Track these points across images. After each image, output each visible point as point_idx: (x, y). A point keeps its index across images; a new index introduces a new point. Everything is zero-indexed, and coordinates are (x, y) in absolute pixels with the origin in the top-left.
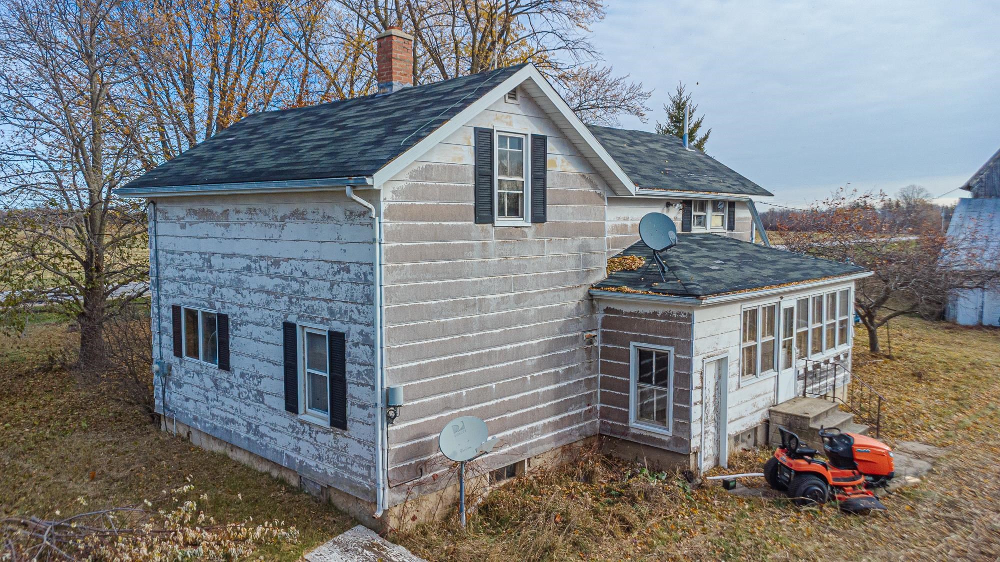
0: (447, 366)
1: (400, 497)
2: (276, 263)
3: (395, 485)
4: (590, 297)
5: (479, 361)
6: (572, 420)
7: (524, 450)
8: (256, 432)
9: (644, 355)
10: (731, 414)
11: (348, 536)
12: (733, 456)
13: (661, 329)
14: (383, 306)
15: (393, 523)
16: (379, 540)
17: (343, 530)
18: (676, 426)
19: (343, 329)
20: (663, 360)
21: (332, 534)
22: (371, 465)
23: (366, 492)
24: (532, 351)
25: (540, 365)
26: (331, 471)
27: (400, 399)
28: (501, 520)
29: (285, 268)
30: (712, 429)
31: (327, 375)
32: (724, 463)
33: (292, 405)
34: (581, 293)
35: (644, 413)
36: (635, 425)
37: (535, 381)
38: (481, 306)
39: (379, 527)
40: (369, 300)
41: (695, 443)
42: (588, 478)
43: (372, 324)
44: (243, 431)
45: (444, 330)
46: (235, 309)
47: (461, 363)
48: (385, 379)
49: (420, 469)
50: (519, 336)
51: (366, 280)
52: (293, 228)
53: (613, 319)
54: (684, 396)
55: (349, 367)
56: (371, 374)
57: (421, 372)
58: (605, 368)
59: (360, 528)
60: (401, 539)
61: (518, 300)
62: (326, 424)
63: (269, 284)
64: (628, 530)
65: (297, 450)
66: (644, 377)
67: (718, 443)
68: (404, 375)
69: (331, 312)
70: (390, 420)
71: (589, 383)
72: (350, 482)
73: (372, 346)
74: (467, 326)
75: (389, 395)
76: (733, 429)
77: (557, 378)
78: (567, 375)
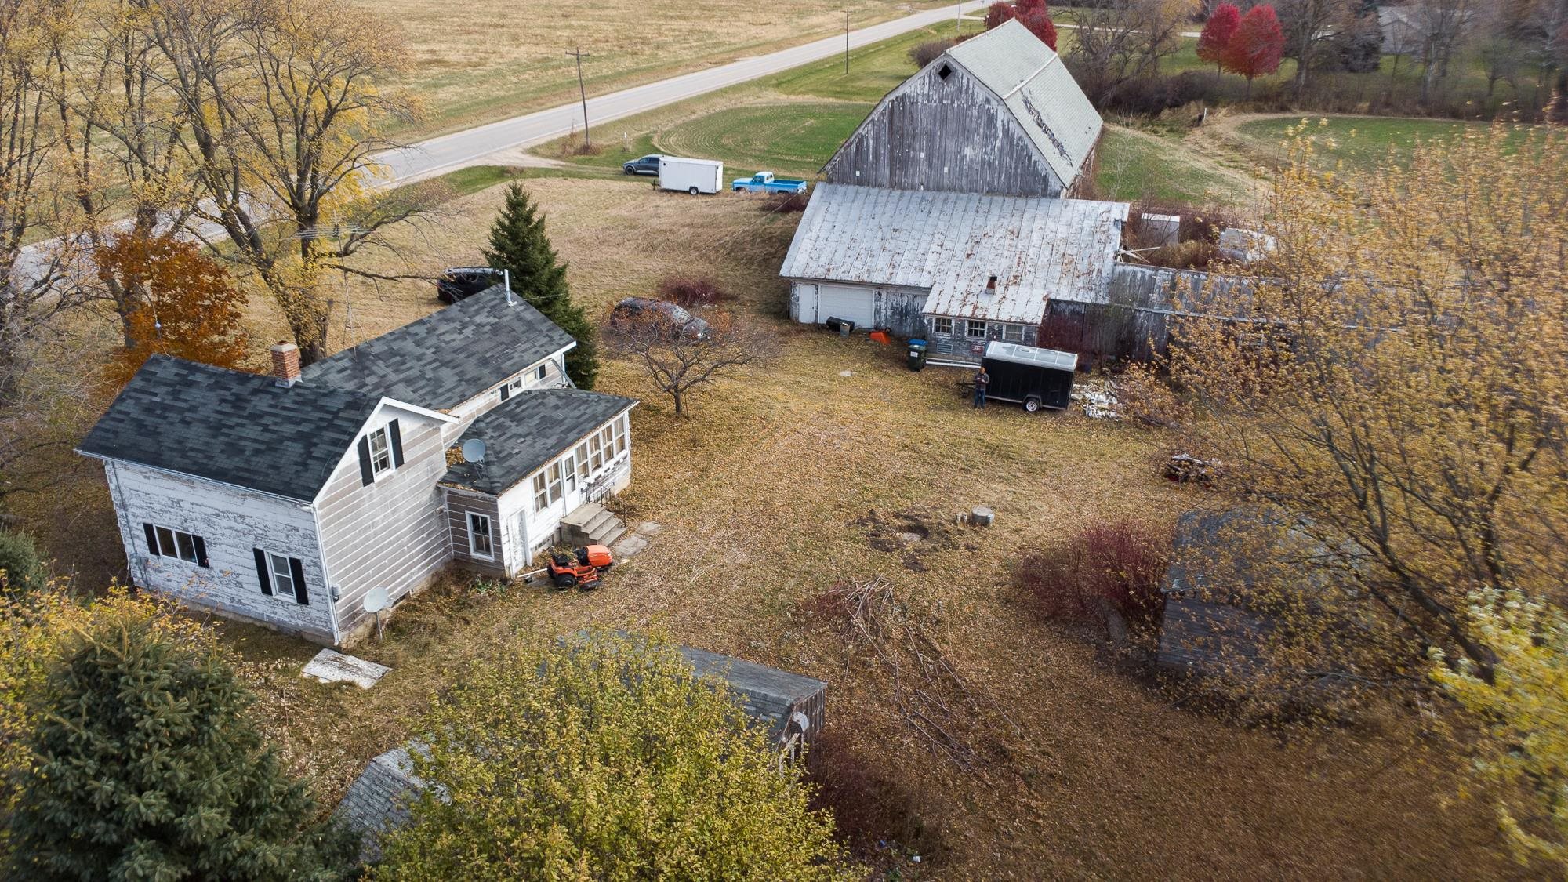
0: (360, 564)
1: (345, 633)
2: (242, 517)
3: (341, 629)
4: (438, 488)
5: (377, 552)
6: (435, 559)
7: (408, 585)
8: (239, 602)
9: (475, 519)
10: (530, 537)
11: (320, 655)
12: (534, 559)
13: (481, 505)
14: (323, 550)
15: (344, 646)
16: (338, 655)
17: (317, 653)
18: (496, 555)
19: (298, 557)
20: (485, 521)
21: (312, 656)
22: (328, 621)
23: (326, 633)
24: (405, 534)
25: (412, 539)
26: (301, 623)
27: (340, 591)
28: (401, 632)
29: (247, 520)
30: (520, 548)
31: (291, 577)
32: (530, 563)
33: (266, 589)
34: (431, 489)
35: (478, 548)
36: (474, 554)
37: (410, 549)
38: (373, 525)
39: (338, 649)
40: (315, 547)
41: (506, 564)
42: (448, 593)
43: (319, 558)
44: (228, 602)
45: (355, 547)
46: (208, 535)
47: (367, 558)
48: (330, 581)
49: (353, 617)
50: (397, 530)
51: (312, 536)
52: (250, 501)
53: (453, 498)
54: (498, 540)
55: (305, 576)
56: (321, 580)
57: (347, 572)
58: (453, 523)
59: (325, 650)
60: (349, 652)
61: (394, 512)
62: (295, 601)
63: (239, 527)
64: (468, 623)
65: (276, 613)
66: (476, 528)
67: (525, 554)
68: (339, 577)
69: (288, 548)
70: (335, 601)
71: (443, 534)
72: (316, 630)
73: (320, 567)
74: (368, 539)
75: (333, 591)
76: (532, 544)
77: (423, 540)
78: (429, 535)
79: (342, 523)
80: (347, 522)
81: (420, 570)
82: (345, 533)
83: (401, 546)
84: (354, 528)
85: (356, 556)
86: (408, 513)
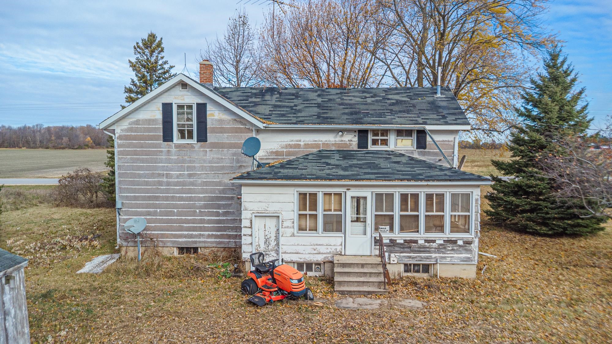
0: (149, 198)
1: (125, 244)
5: (167, 199)
6: (229, 237)
14: (117, 171)
24: (200, 199)
25: (205, 206)
34: (234, 175)
37: (202, 213)
38: (168, 176)
41: (246, 256)
45: (147, 184)
47: (157, 198)
48: (118, 198)
49: (135, 236)
50: (190, 191)
61: (190, 176)
70: (119, 214)
74: (160, 183)
75: (119, 206)
76: (288, 257)
77: (218, 214)
78: (225, 214)
79: (138, 159)
80: (143, 161)
81: (209, 236)
82: (139, 168)
83: (194, 206)
84: (148, 168)
85: (147, 191)
86: (206, 184)
